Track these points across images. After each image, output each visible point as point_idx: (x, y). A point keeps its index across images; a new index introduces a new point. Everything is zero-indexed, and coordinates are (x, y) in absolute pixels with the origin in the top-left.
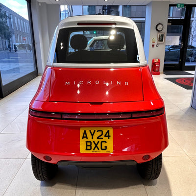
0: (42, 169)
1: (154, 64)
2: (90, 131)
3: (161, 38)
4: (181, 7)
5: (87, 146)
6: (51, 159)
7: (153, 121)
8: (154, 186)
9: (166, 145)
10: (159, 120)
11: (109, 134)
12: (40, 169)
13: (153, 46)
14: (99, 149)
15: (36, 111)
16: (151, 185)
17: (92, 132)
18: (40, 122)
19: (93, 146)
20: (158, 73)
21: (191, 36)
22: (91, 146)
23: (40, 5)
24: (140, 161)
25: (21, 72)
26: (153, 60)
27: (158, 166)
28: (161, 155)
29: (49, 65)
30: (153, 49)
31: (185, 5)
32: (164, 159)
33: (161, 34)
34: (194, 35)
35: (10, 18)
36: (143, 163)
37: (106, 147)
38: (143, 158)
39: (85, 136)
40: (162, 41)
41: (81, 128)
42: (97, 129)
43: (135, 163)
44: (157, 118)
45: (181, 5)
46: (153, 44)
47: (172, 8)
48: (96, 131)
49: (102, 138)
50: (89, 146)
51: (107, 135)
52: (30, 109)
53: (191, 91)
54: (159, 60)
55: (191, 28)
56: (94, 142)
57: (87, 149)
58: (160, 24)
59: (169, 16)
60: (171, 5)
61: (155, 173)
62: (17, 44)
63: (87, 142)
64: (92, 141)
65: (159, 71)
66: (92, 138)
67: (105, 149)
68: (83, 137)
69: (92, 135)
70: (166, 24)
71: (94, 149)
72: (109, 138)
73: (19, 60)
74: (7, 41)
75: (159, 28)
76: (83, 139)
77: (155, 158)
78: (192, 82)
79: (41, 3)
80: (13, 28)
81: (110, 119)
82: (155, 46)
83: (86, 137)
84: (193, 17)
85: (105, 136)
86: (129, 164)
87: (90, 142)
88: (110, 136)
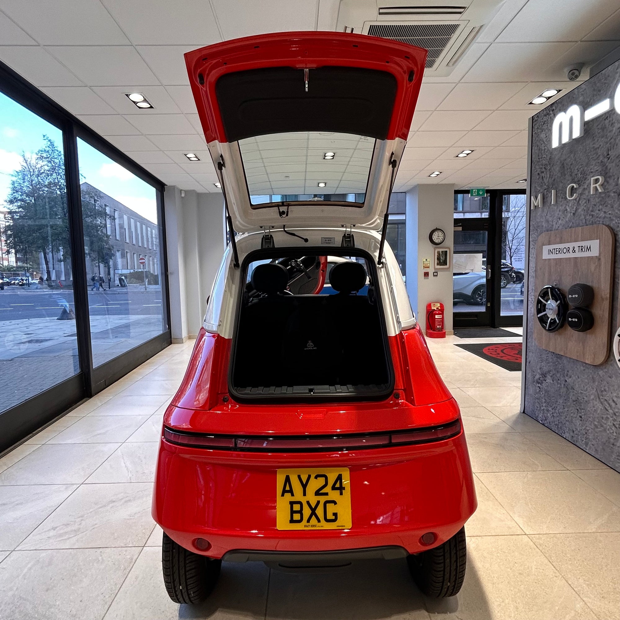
0: (185, 572)
1: (430, 314)
2: (299, 477)
3: (442, 259)
4: (478, 195)
5: (293, 512)
6: (209, 547)
7: (439, 450)
8: (453, 615)
9: (472, 507)
10: (451, 447)
11: (341, 483)
12: (182, 572)
13: (426, 274)
14: (319, 521)
15: (177, 431)
16: (445, 612)
17: (304, 478)
18: (187, 456)
19: (307, 512)
20: (441, 335)
21: (508, 249)
22: (300, 512)
23: (183, 195)
24: (416, 548)
25: (132, 334)
26: (429, 306)
27: (456, 561)
28: (462, 532)
29: (210, 329)
30: (426, 280)
31: (488, 191)
32: (470, 543)
33: (441, 250)
34: (514, 247)
35: (114, 219)
36: (422, 555)
37: (335, 514)
38: (422, 541)
39: (288, 490)
40: (446, 264)
41: (279, 471)
42: (314, 472)
43: (405, 554)
44: (446, 444)
45: (479, 190)
46: (426, 270)
47: (460, 196)
48: (313, 477)
49: (326, 494)
50: (297, 512)
51: (338, 485)
52: (164, 426)
53: (518, 375)
54: (442, 306)
55: (506, 233)
56: (308, 503)
57: (292, 521)
58: (437, 229)
59: (456, 209)
60: (457, 192)
61: (453, 579)
62: (125, 272)
63: (292, 503)
64: (304, 500)
65: (443, 327)
66: (305, 494)
67: (334, 521)
68: (284, 492)
69: (304, 486)
70: (450, 230)
71: (308, 521)
72: (341, 494)
73: (130, 307)
74: (102, 265)
75: (437, 237)
76: (283, 495)
77: (449, 540)
78: (520, 353)
79: (185, 191)
80: (118, 238)
81: (341, 449)
82: (431, 274)
83: (291, 492)
84: (508, 211)
85: (334, 488)
86: (389, 555)
87: (300, 503)
88: (344, 487)
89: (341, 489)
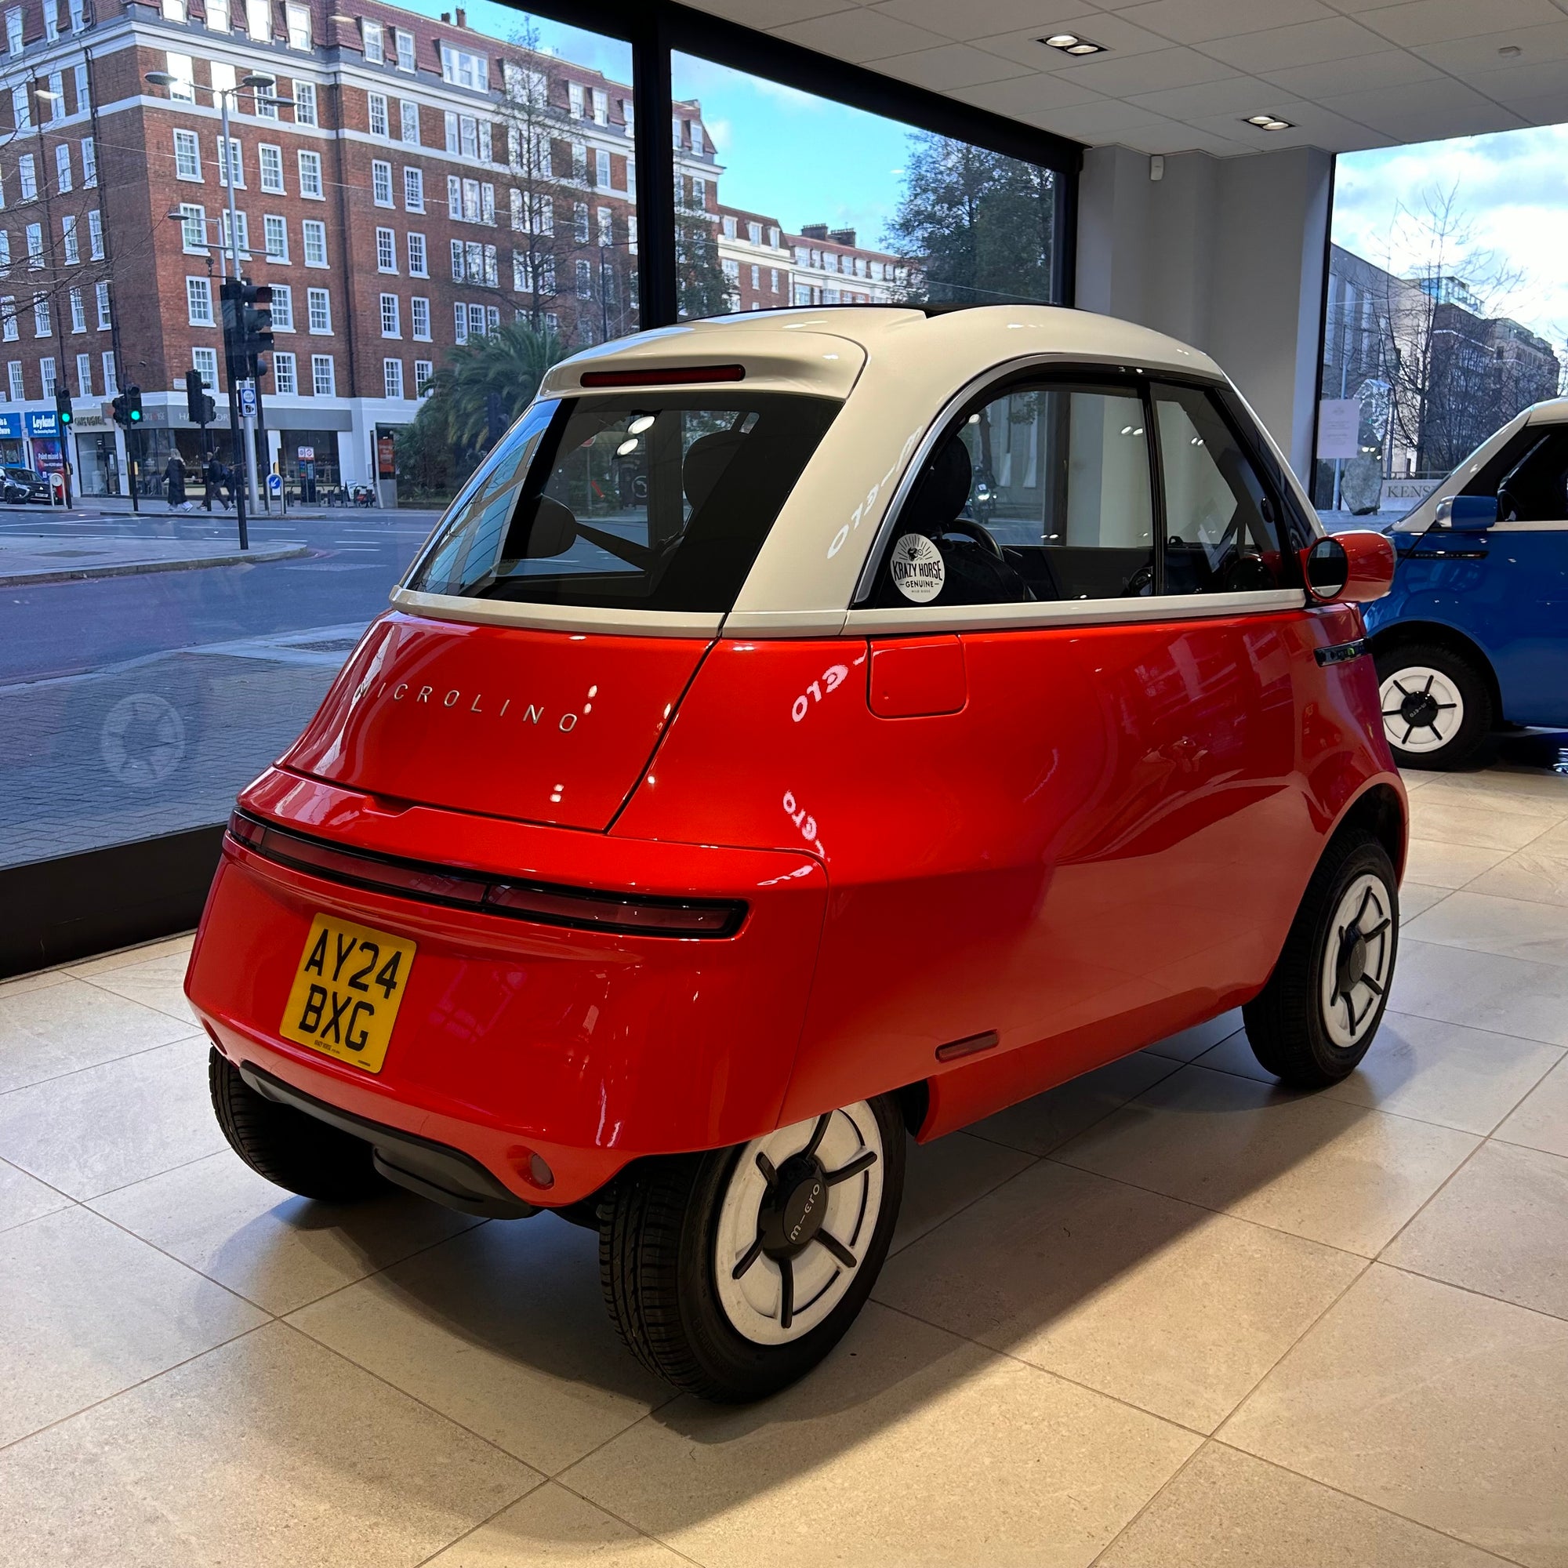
2: (340, 936)
5: (309, 1007)
11: (394, 973)
14: (337, 1040)
17: (346, 943)
19: (327, 1014)
22: (319, 1011)
37: (364, 1035)
41: (319, 915)
42: (364, 934)
48: (358, 943)
49: (365, 988)
50: (314, 1009)
51: (388, 975)
56: (335, 996)
57: (304, 1026)
63: (313, 989)
64: (331, 989)
66: (335, 978)
67: (358, 1047)
68: (312, 962)
69: (341, 959)
71: (324, 1034)
72: (387, 996)
76: (307, 968)
79: (1166, 159)
83: (320, 966)
85: (379, 979)
87: (323, 992)
88: (396, 983)
89: (390, 985)
